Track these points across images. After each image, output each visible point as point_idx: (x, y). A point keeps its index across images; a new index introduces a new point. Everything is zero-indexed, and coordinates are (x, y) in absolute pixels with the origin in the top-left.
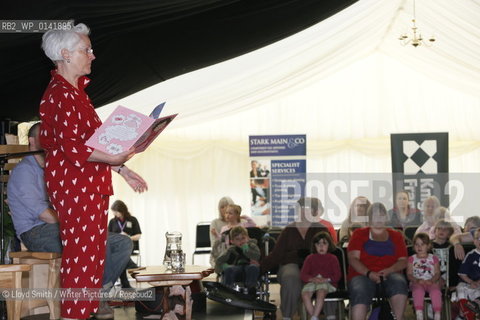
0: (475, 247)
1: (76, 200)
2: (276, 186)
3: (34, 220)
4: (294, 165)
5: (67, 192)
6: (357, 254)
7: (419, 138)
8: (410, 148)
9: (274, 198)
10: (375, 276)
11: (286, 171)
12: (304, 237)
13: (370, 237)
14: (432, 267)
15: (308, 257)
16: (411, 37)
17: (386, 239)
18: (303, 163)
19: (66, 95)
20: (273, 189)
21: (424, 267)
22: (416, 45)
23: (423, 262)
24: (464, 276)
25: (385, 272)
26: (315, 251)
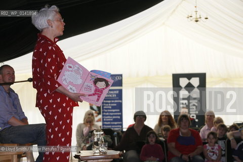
0: (242, 140)
1: (60, 111)
2: (105, 104)
3: (5, 124)
4: (115, 92)
5: (54, 106)
6: (173, 144)
7: (189, 76)
8: (183, 82)
9: (103, 112)
10: (185, 157)
11: (111, 96)
12: (139, 134)
13: (180, 134)
14: (217, 152)
15: (144, 146)
16: (194, 16)
17: (189, 135)
18: (121, 91)
19: (50, 48)
20: (103, 106)
21: (213, 152)
22: (197, 21)
23: (213, 149)
24: (236, 157)
25: (191, 155)
26: (148, 142)
